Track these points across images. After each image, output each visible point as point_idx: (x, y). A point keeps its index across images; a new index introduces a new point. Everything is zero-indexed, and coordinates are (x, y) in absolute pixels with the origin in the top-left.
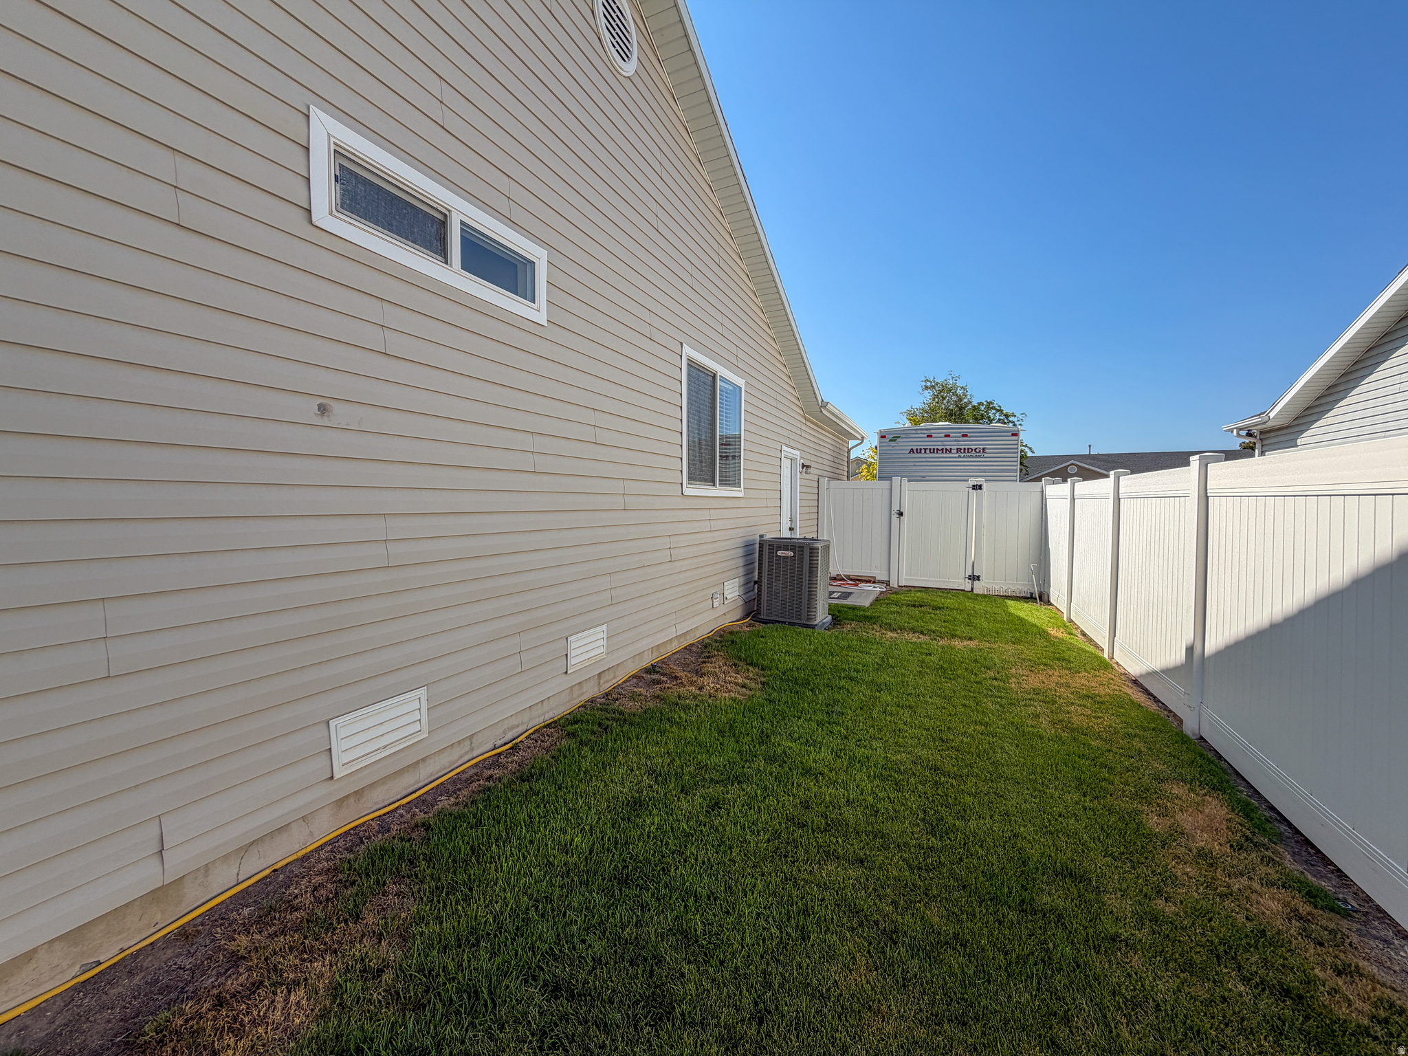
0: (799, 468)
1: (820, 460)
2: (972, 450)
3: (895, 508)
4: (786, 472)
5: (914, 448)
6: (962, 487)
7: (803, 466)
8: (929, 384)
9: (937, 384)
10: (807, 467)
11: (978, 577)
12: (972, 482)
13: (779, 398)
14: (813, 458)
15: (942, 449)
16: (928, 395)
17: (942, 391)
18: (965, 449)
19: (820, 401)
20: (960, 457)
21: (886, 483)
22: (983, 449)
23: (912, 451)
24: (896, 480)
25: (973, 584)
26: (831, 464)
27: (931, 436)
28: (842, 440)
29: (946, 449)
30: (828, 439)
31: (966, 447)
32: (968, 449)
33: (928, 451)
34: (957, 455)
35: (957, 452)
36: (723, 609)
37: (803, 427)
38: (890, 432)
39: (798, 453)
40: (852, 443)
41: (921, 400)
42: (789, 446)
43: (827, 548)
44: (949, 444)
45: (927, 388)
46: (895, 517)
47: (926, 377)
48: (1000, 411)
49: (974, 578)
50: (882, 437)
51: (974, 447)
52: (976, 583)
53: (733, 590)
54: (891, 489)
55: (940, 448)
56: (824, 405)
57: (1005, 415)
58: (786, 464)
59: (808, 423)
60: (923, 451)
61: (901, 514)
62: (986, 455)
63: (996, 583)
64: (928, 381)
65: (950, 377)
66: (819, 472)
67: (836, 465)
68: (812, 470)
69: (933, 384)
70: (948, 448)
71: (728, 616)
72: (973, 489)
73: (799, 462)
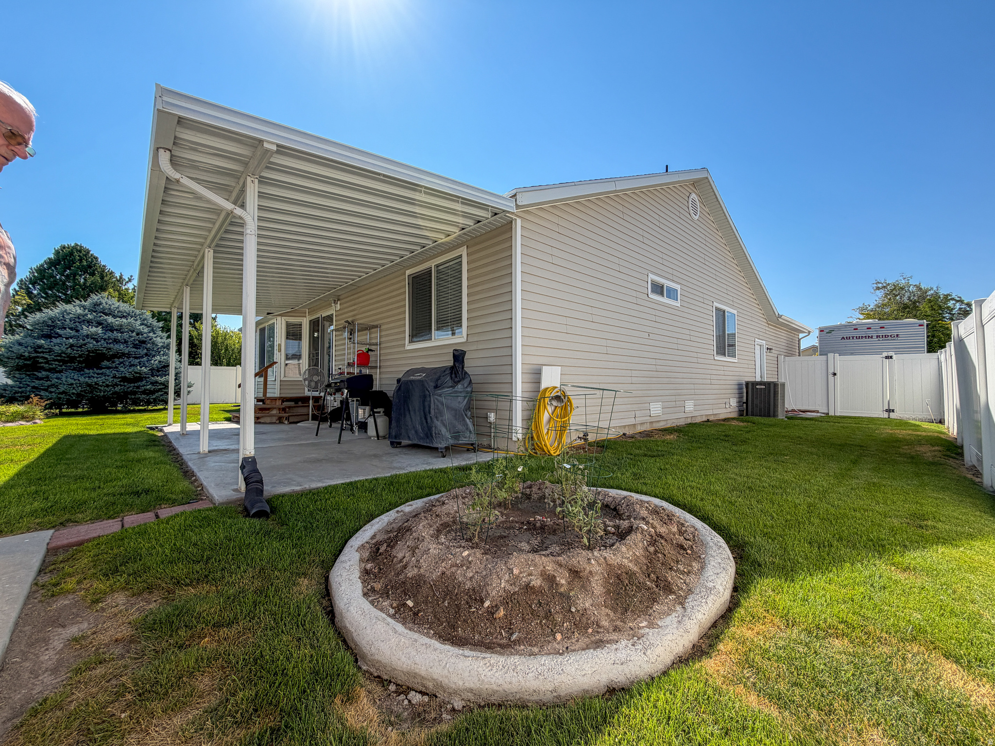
0: (765, 350)
1: (778, 346)
2: (888, 336)
3: (831, 371)
4: (758, 352)
5: (845, 337)
6: (878, 358)
7: (768, 349)
8: (880, 285)
9: (889, 284)
10: (770, 349)
11: (893, 411)
12: (885, 354)
13: (753, 315)
14: (773, 345)
15: (866, 337)
16: (880, 293)
17: (895, 291)
18: (882, 336)
19: (777, 314)
20: (879, 340)
21: (824, 357)
22: (897, 335)
23: (843, 338)
24: (829, 355)
25: (889, 415)
26: (785, 348)
27: (857, 329)
28: (794, 334)
29: (869, 336)
30: (783, 334)
31: (884, 334)
32: (885, 336)
33: (855, 338)
34: (877, 339)
35: (877, 338)
36: (729, 410)
37: (767, 329)
38: (826, 328)
39: (764, 342)
40: (801, 335)
41: (874, 299)
42: (759, 339)
43: (783, 385)
44: (870, 333)
45: (878, 288)
46: (831, 377)
47: (876, 280)
48: (961, 301)
49: (889, 411)
50: (821, 331)
51: (889, 334)
52: (891, 414)
53: (734, 402)
54: (827, 360)
55: (864, 336)
56: (780, 316)
57: (966, 304)
58: (758, 348)
59: (770, 326)
60: (851, 338)
61: (835, 374)
62: (899, 339)
63: (906, 414)
64: (879, 283)
65: (901, 278)
66: (778, 353)
67: (789, 349)
68: (773, 351)
69: (885, 285)
70: (870, 335)
71: (732, 414)
72: (886, 358)
73: (765, 347)
